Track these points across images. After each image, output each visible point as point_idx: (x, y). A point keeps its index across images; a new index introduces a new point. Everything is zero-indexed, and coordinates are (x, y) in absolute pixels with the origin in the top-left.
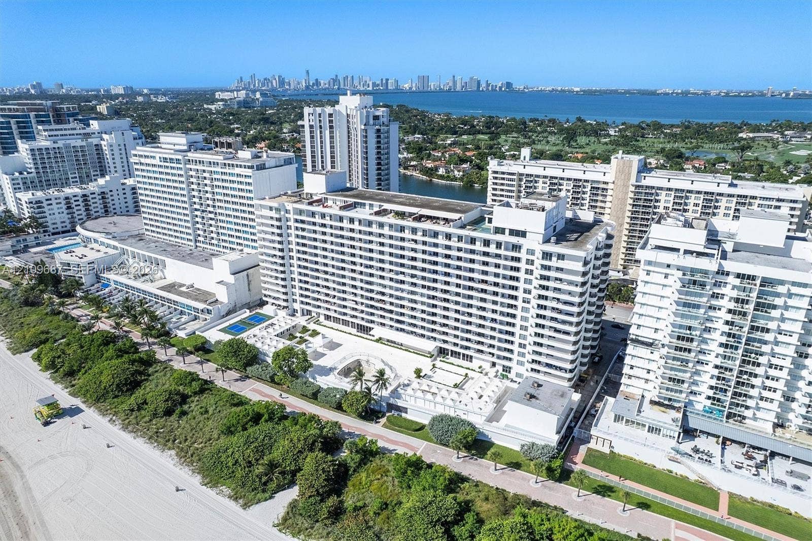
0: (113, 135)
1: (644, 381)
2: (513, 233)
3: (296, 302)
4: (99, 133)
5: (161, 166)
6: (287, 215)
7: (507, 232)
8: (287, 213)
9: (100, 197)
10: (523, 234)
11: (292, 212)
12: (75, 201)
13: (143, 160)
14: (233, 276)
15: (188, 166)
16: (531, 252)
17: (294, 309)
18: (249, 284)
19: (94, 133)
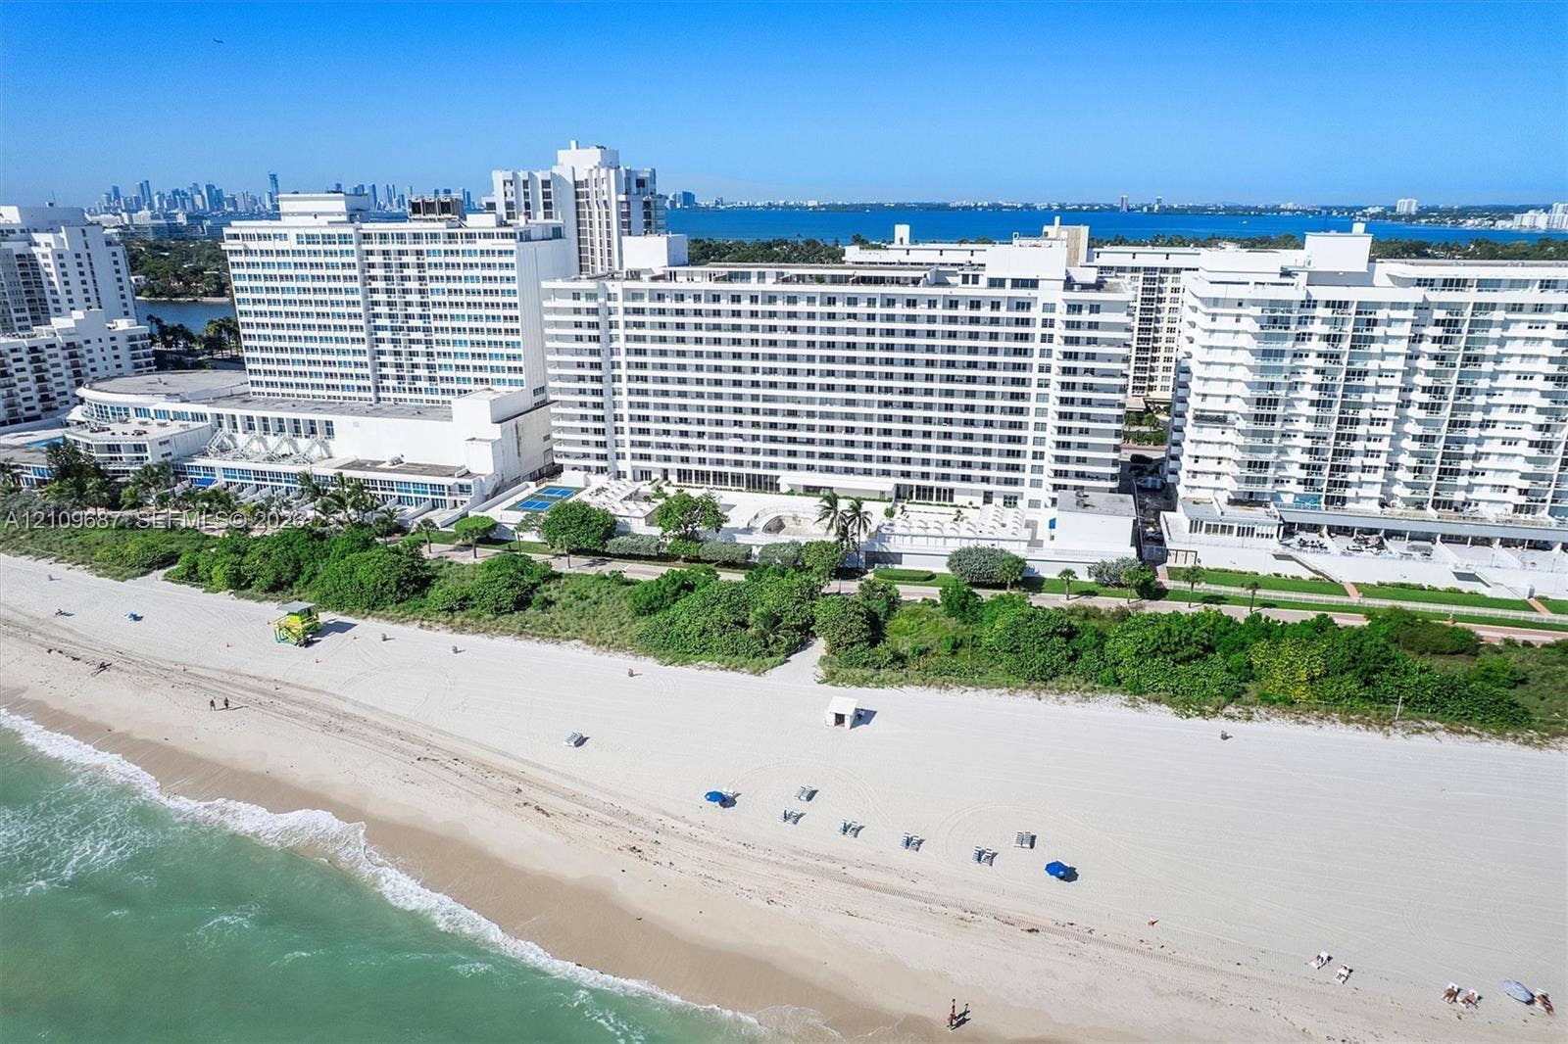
0: (63, 235)
1: (1214, 476)
2: (1018, 283)
3: (624, 458)
4: (22, 231)
5: (300, 253)
6: (610, 304)
7: (1008, 283)
8: (609, 300)
9: (66, 353)
10: (1033, 284)
11: (620, 297)
12: (15, 360)
13: (253, 245)
14: (498, 425)
15: (365, 247)
16: (1049, 307)
17: (619, 472)
18: (518, 443)
19: (13, 232)
